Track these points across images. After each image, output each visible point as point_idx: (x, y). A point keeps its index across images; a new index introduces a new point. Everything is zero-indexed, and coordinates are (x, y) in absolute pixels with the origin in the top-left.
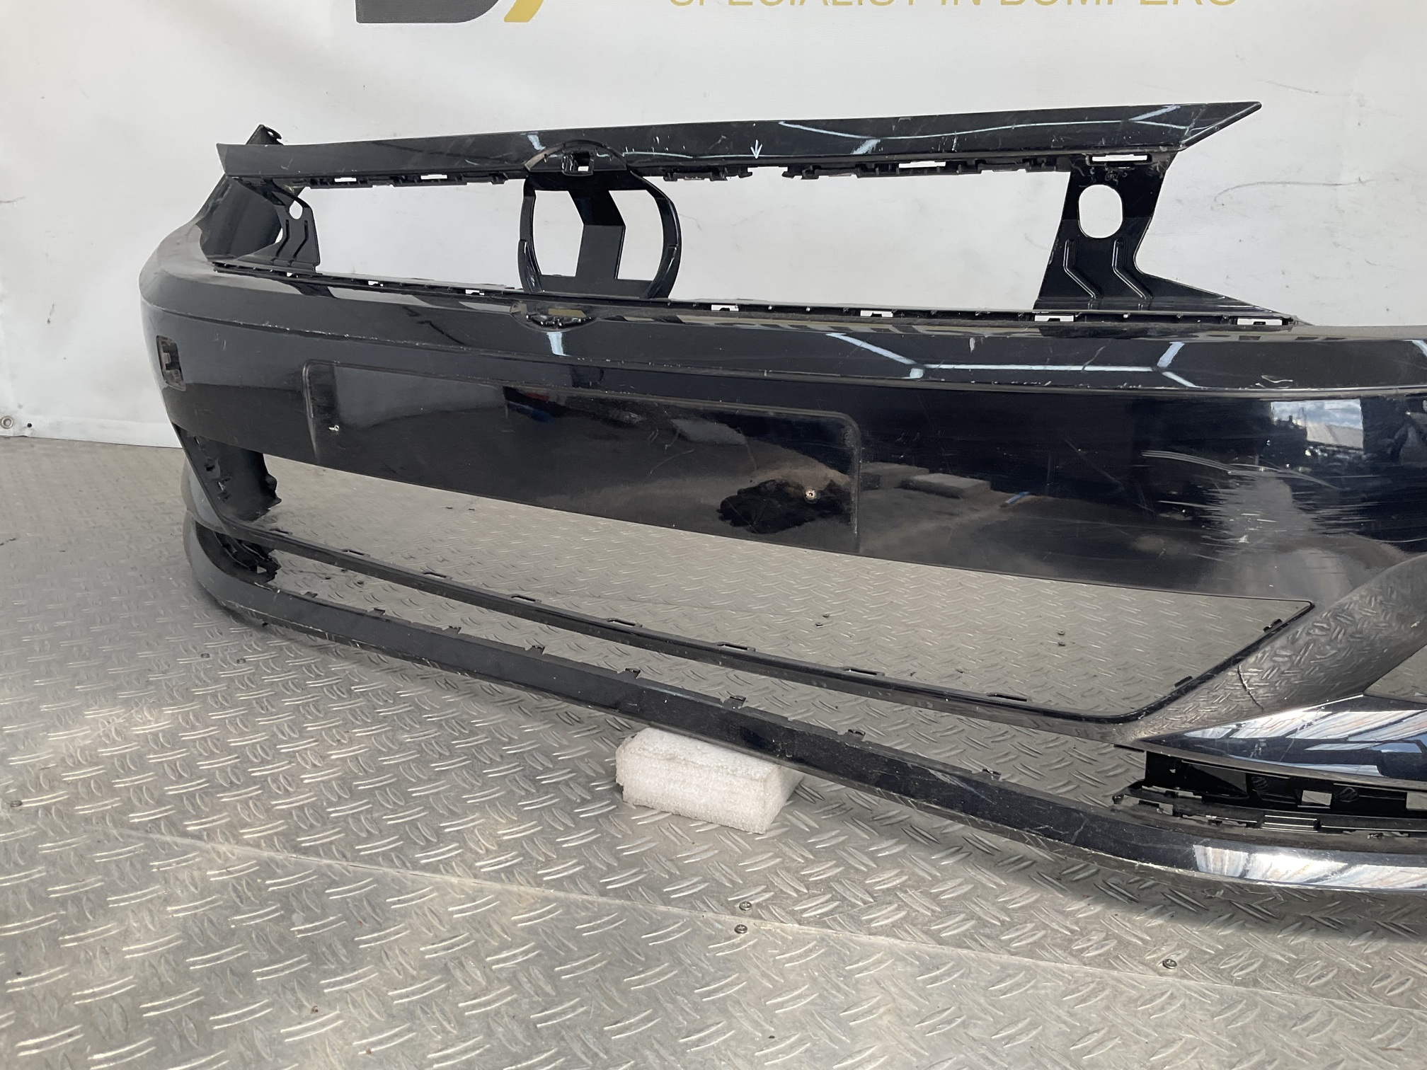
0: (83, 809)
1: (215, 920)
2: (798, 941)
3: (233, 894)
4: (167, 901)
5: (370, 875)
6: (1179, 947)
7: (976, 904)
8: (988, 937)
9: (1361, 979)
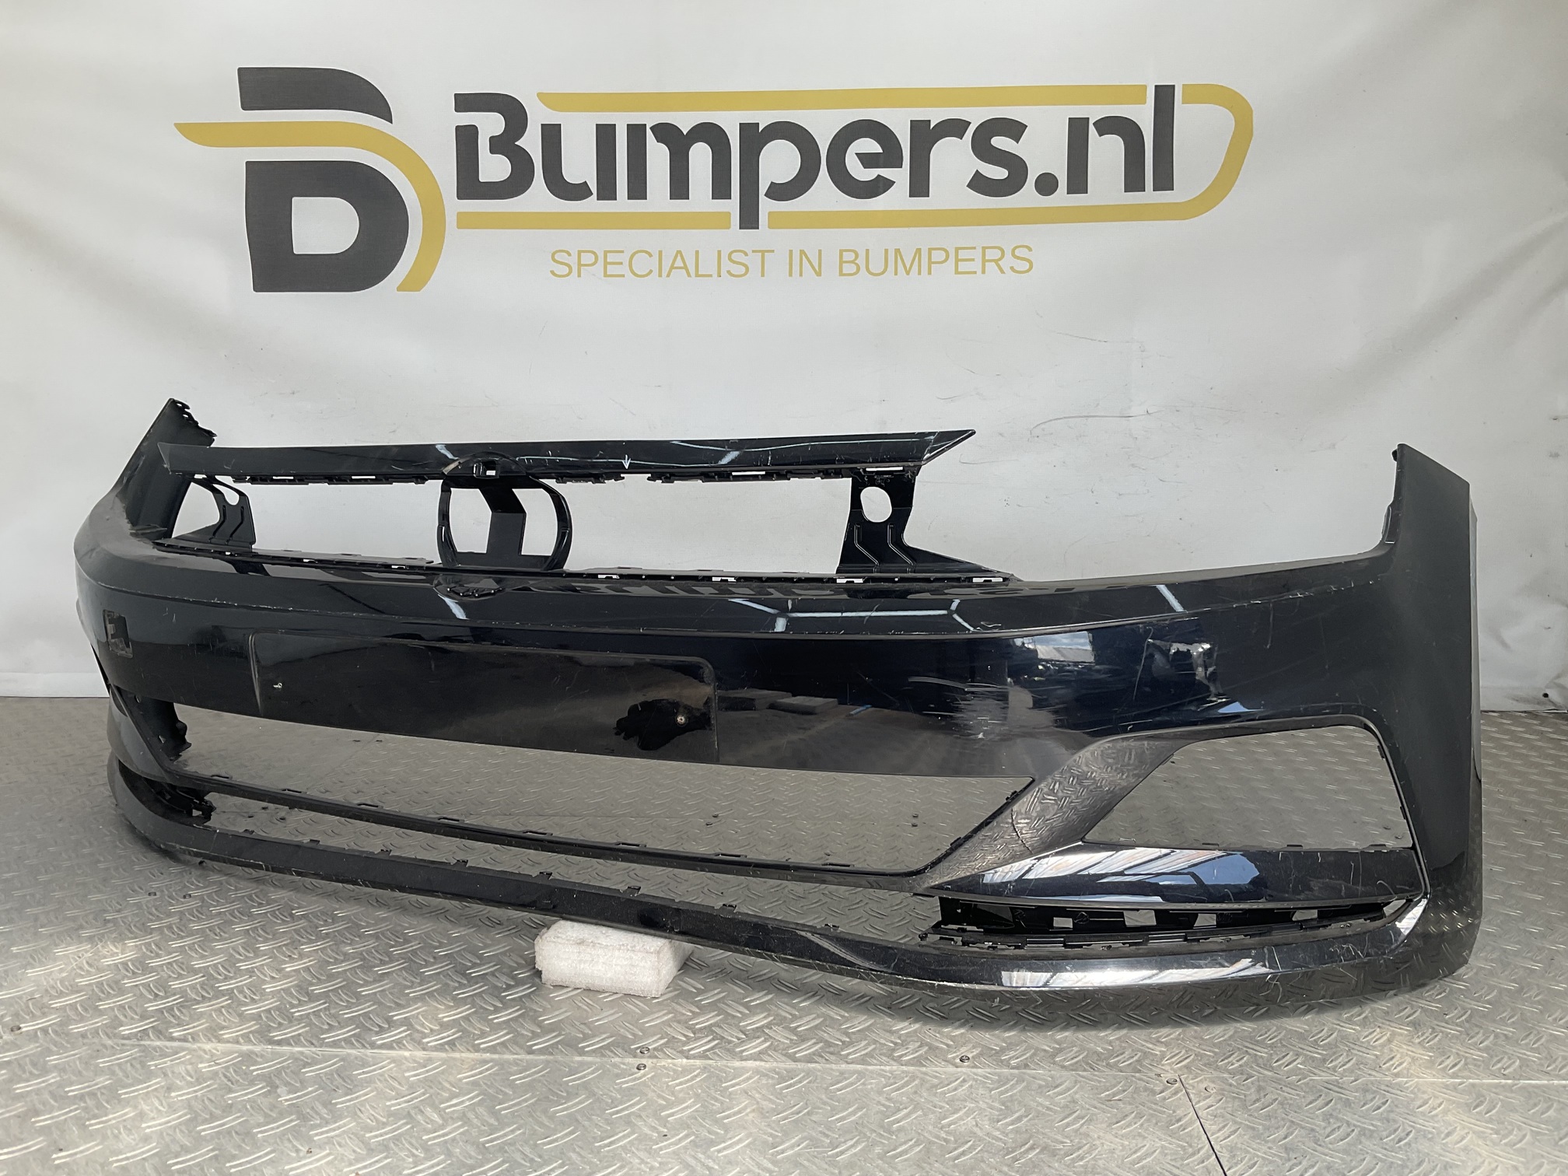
0: (76, 1028)
1: (213, 1098)
2: (686, 1071)
3: (223, 1078)
4: (169, 1089)
5: (337, 1056)
6: (974, 1047)
7: (825, 1032)
8: (832, 1053)
9: (1103, 1057)
